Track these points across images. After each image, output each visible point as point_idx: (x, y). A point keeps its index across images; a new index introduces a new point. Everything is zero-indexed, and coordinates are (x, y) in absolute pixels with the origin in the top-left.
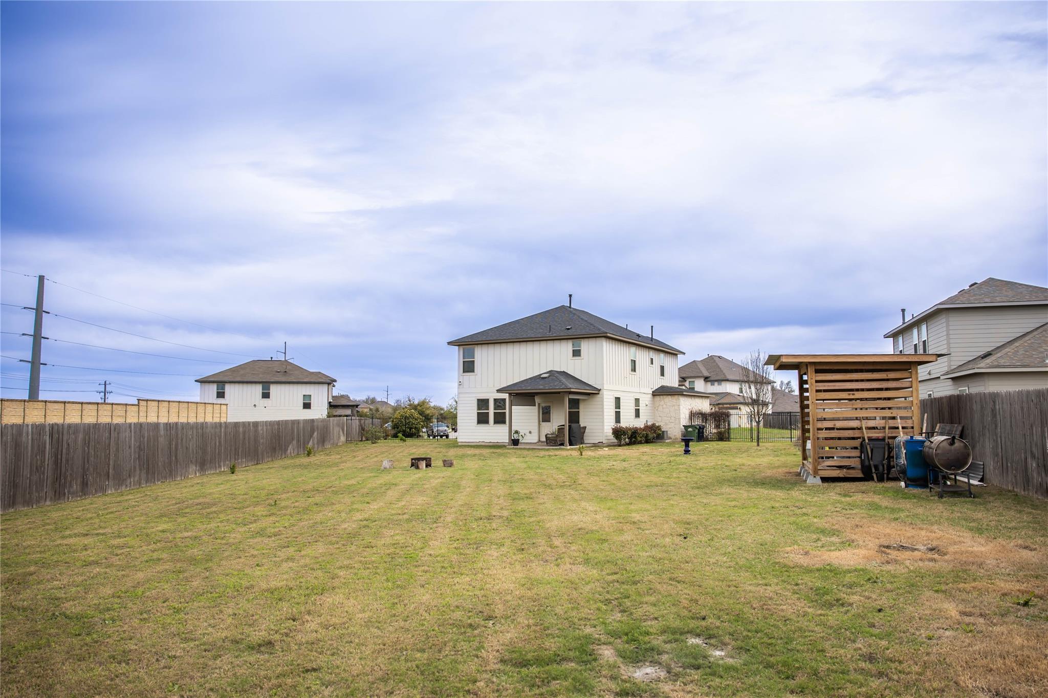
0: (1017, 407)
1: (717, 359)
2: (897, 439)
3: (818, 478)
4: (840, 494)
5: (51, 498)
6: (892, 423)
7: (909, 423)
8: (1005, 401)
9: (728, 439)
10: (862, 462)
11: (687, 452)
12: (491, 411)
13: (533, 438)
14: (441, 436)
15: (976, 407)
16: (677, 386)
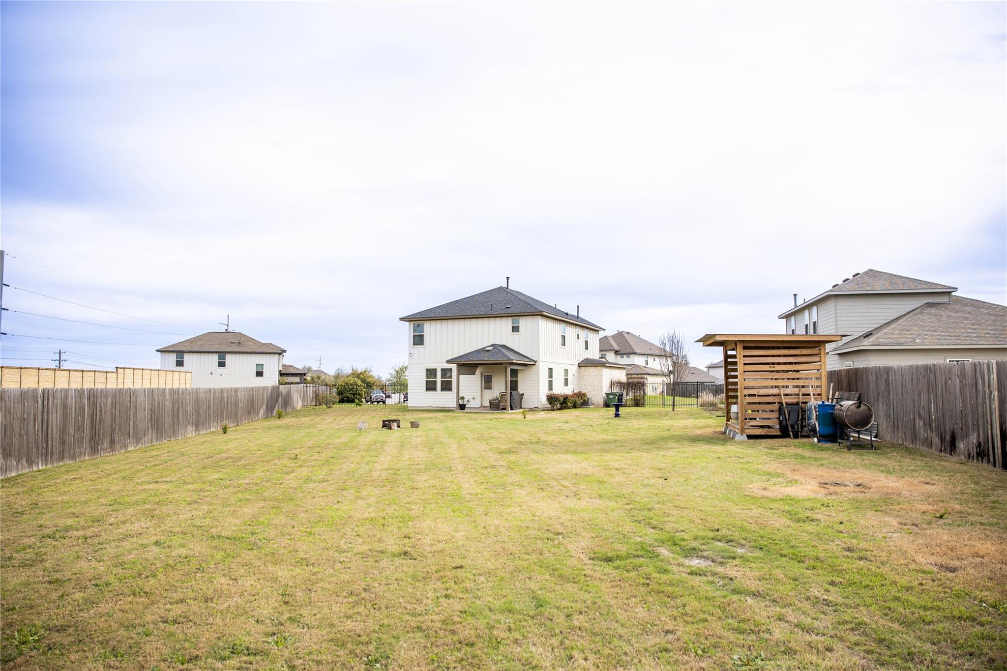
0: (908, 378)
1: (625, 335)
2: (809, 404)
3: (745, 435)
4: (767, 448)
5: (89, 454)
6: (804, 391)
7: (818, 391)
8: (897, 373)
9: (643, 405)
10: (780, 423)
11: (617, 415)
12: (439, 379)
13: (476, 404)
14: (378, 402)
15: (872, 378)
16: (598, 358)
